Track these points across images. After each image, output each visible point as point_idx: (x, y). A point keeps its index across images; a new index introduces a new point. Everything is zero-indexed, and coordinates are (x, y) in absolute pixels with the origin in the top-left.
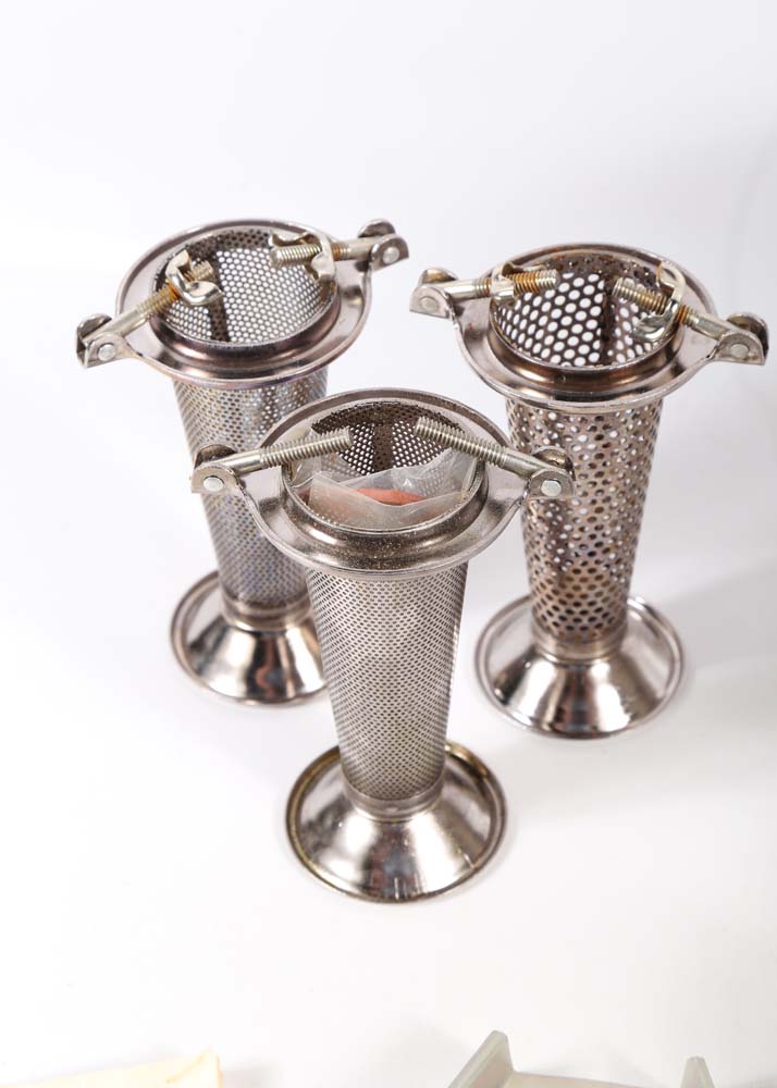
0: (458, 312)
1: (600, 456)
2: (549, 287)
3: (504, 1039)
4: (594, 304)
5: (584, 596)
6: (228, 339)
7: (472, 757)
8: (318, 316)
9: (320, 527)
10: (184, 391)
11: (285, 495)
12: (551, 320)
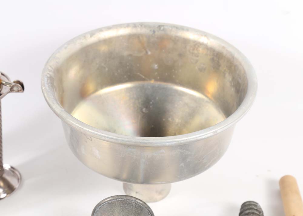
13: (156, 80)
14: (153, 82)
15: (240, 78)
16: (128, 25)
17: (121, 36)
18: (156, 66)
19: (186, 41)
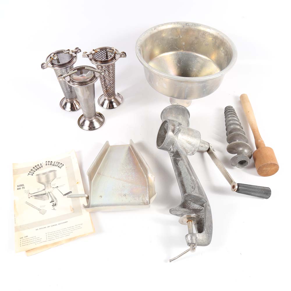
0: (89, 57)
1: (109, 74)
2: (99, 51)
3: (108, 141)
4: (105, 54)
5: (110, 91)
6: (60, 63)
7: (99, 113)
8: (71, 59)
9: (75, 82)
10: (55, 70)
11: (70, 79)
12: (100, 57)
13: (184, 50)
14: (182, 51)
15: (227, 49)
16: (171, 23)
17: (168, 29)
18: (184, 44)
19: (199, 31)
